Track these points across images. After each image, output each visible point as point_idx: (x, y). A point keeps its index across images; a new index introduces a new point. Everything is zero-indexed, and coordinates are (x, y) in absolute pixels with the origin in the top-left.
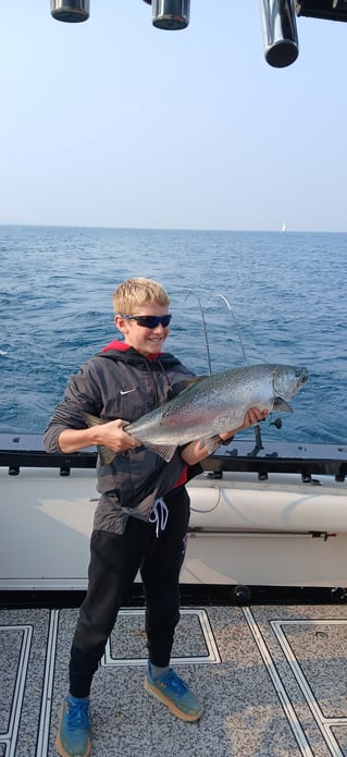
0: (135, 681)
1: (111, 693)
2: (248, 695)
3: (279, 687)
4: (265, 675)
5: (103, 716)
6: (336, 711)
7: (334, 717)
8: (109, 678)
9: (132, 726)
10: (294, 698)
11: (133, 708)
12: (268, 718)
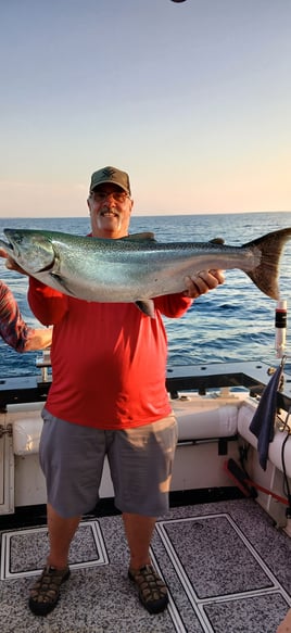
7: (207, 597)
8: (7, 589)
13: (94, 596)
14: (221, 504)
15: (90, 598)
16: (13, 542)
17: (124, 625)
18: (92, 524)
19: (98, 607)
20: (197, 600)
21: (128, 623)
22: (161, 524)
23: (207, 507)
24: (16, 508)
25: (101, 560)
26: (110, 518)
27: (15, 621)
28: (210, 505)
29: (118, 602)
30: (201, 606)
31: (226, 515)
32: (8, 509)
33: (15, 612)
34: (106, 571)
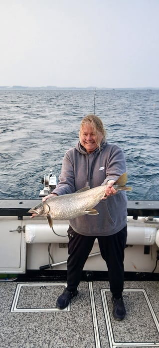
0: (24, 320)
1: (11, 326)
2: (79, 329)
3: (96, 325)
4: (90, 318)
5: (4, 338)
6: (121, 339)
7: (120, 342)
8: (12, 318)
9: (16, 344)
10: (101, 331)
11: (19, 334)
12: (85, 341)
13: (57, 330)
14: (143, 282)
15: (54, 331)
16: (22, 290)
19: (57, 337)
20: (114, 343)
23: (133, 284)
24: (27, 270)
27: (12, 338)
28: (135, 282)
29: (69, 336)
31: (143, 291)
32: (22, 271)
33: (13, 333)
34: (67, 316)
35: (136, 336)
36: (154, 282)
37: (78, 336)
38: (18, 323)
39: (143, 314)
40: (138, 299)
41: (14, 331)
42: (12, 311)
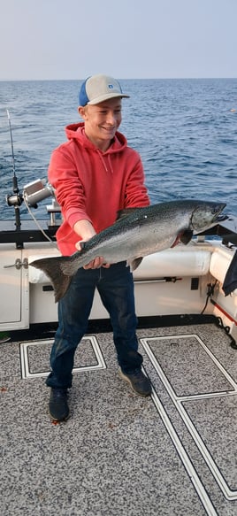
1: (30, 396)
5: (25, 410)
6: (185, 392)
7: (184, 396)
13: (97, 392)
14: (192, 327)
15: (94, 393)
16: (30, 350)
17: (122, 414)
18: (90, 338)
19: (100, 400)
20: (177, 398)
21: (124, 412)
22: (145, 340)
23: (180, 329)
24: (31, 325)
25: (100, 365)
26: (105, 334)
27: (37, 409)
28: (183, 327)
29: (116, 397)
30: (179, 402)
31: (195, 336)
32: (24, 325)
33: (37, 403)
34: (105, 374)
35: (201, 386)
36: (207, 325)
37: (127, 395)
38: (38, 391)
39: (202, 361)
40: (191, 345)
41: (38, 400)
42: (24, 377)
